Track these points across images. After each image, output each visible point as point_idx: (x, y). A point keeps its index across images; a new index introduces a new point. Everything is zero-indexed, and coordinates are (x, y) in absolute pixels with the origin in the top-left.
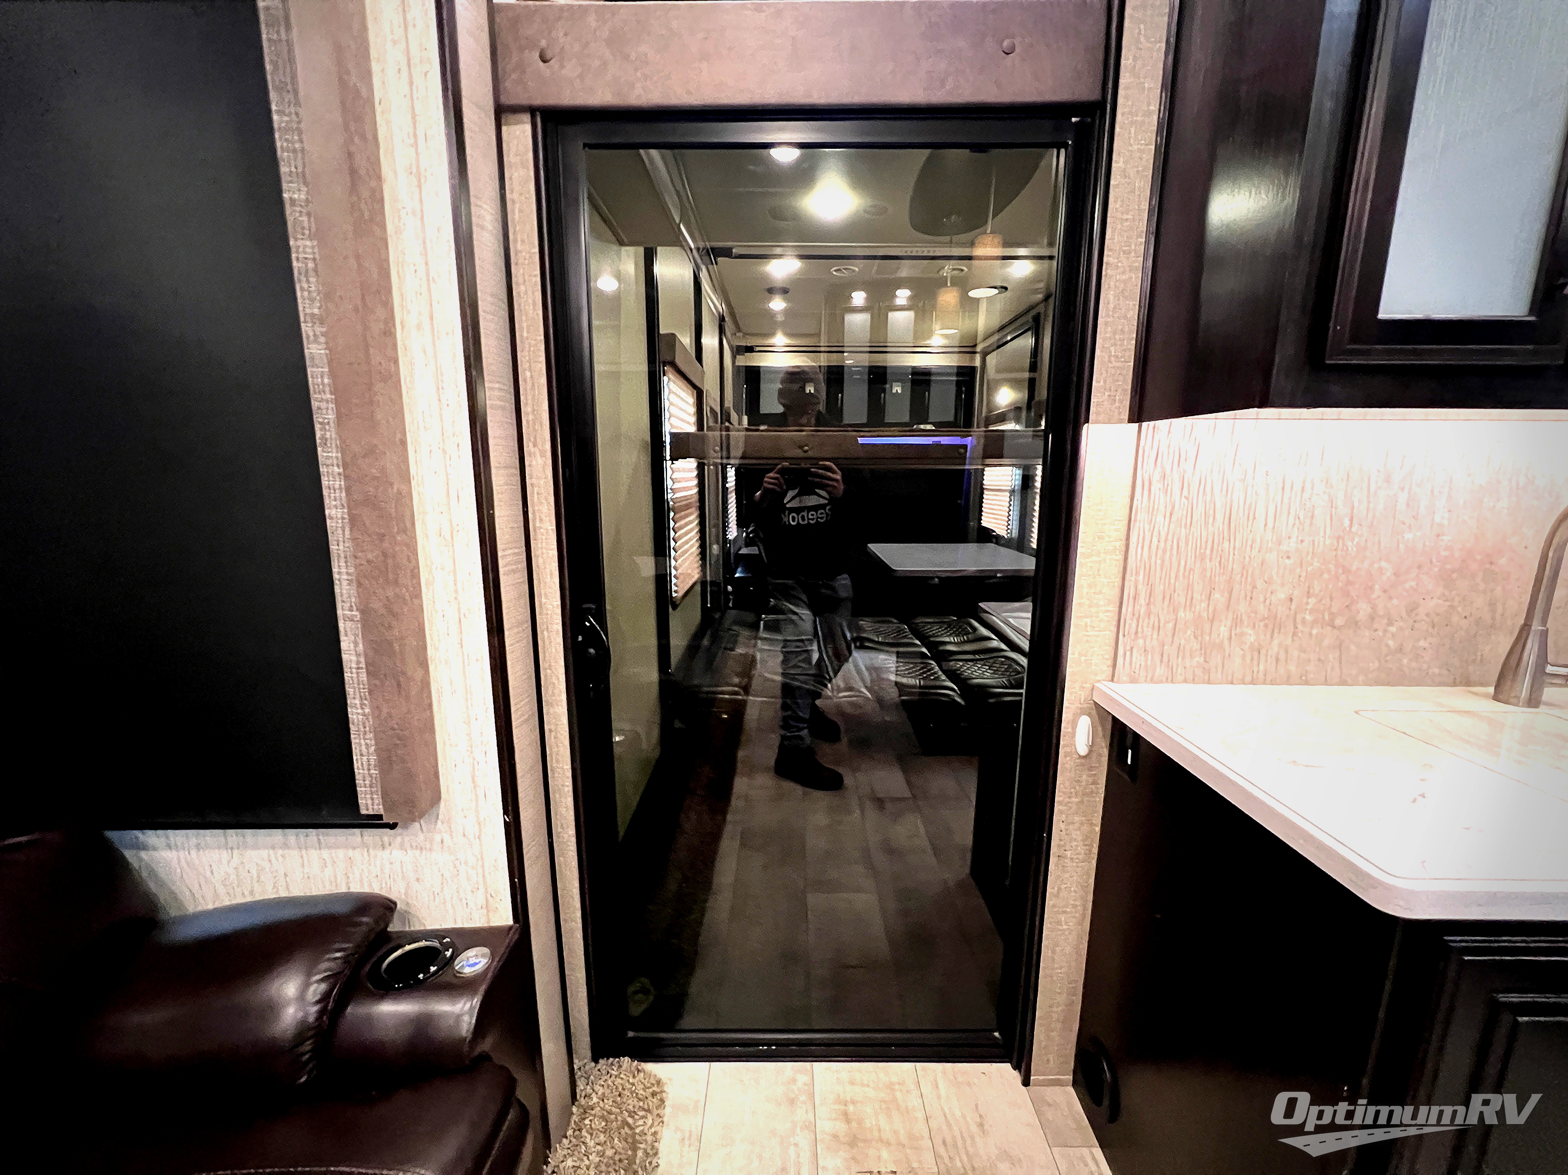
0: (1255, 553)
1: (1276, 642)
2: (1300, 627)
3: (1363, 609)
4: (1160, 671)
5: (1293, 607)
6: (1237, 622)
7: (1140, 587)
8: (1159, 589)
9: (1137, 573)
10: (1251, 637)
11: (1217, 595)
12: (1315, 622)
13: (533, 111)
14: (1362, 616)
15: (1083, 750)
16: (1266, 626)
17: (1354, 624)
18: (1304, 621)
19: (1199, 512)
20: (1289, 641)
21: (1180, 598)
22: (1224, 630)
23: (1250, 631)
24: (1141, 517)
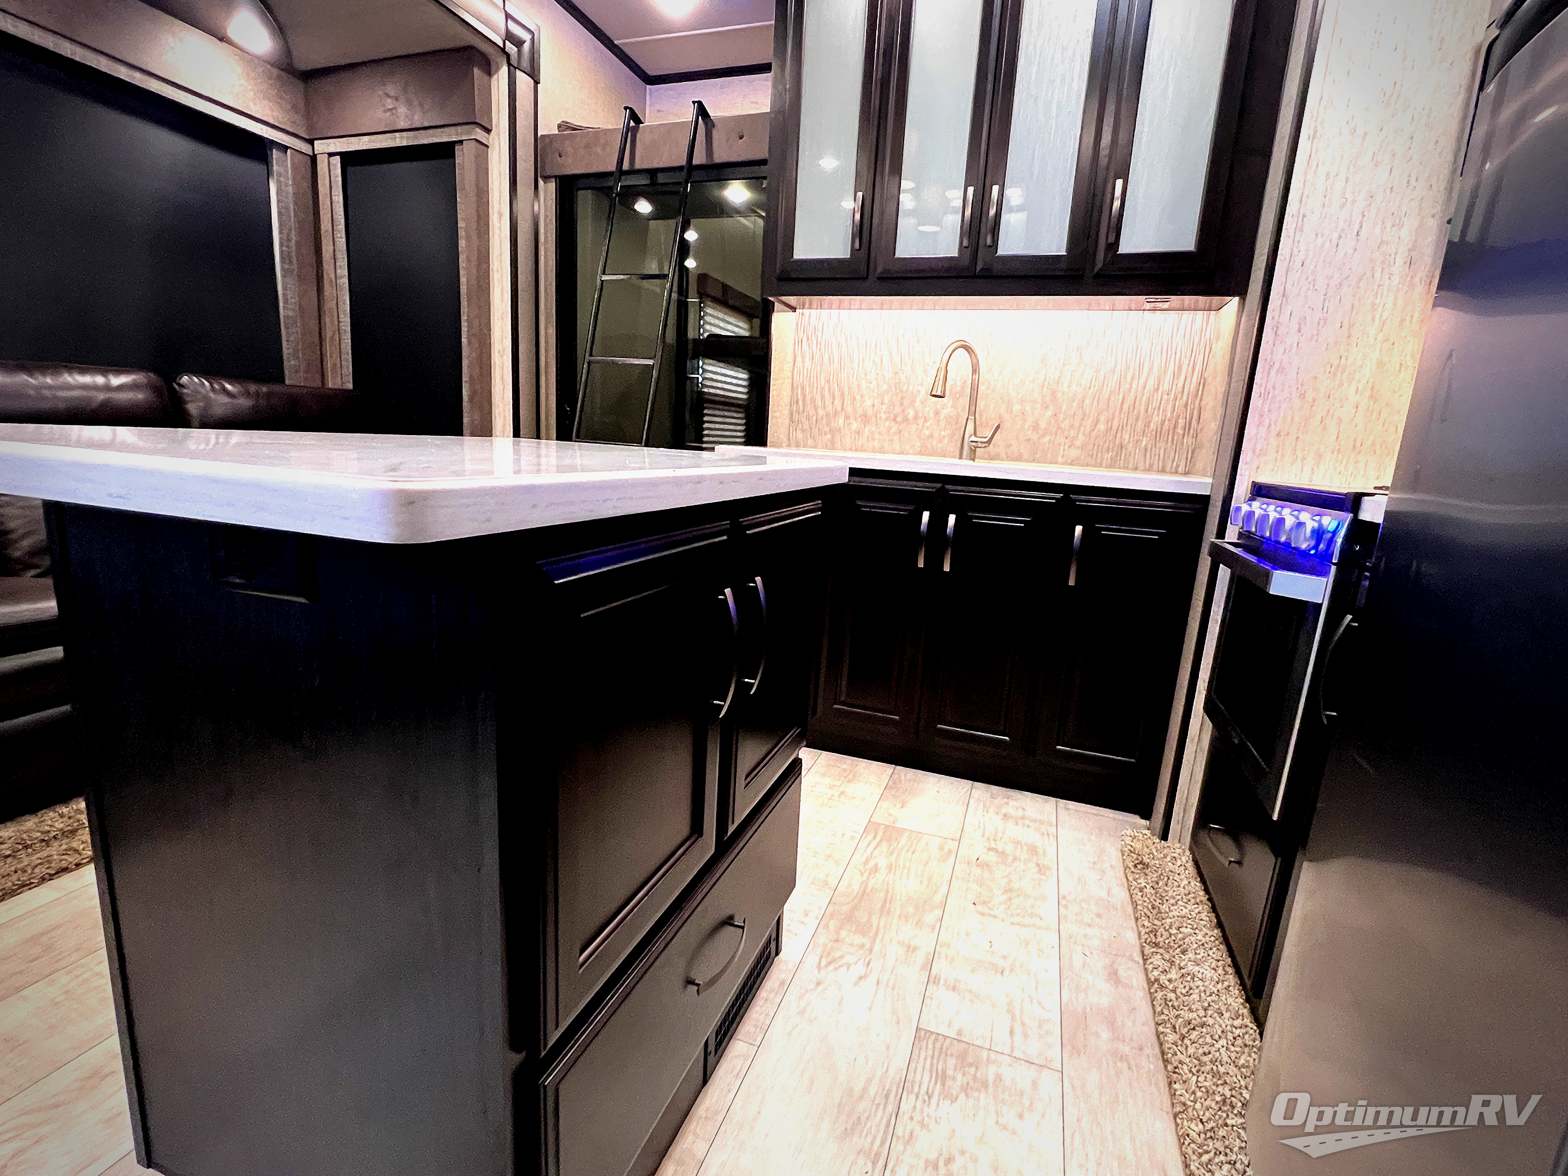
0: (854, 380)
1: (867, 429)
2: (878, 421)
5: (875, 410)
7: (799, 396)
9: (798, 389)
11: (836, 402)
12: (886, 419)
13: (556, 177)
16: (862, 420)
18: (881, 418)
20: (874, 429)
23: (854, 422)
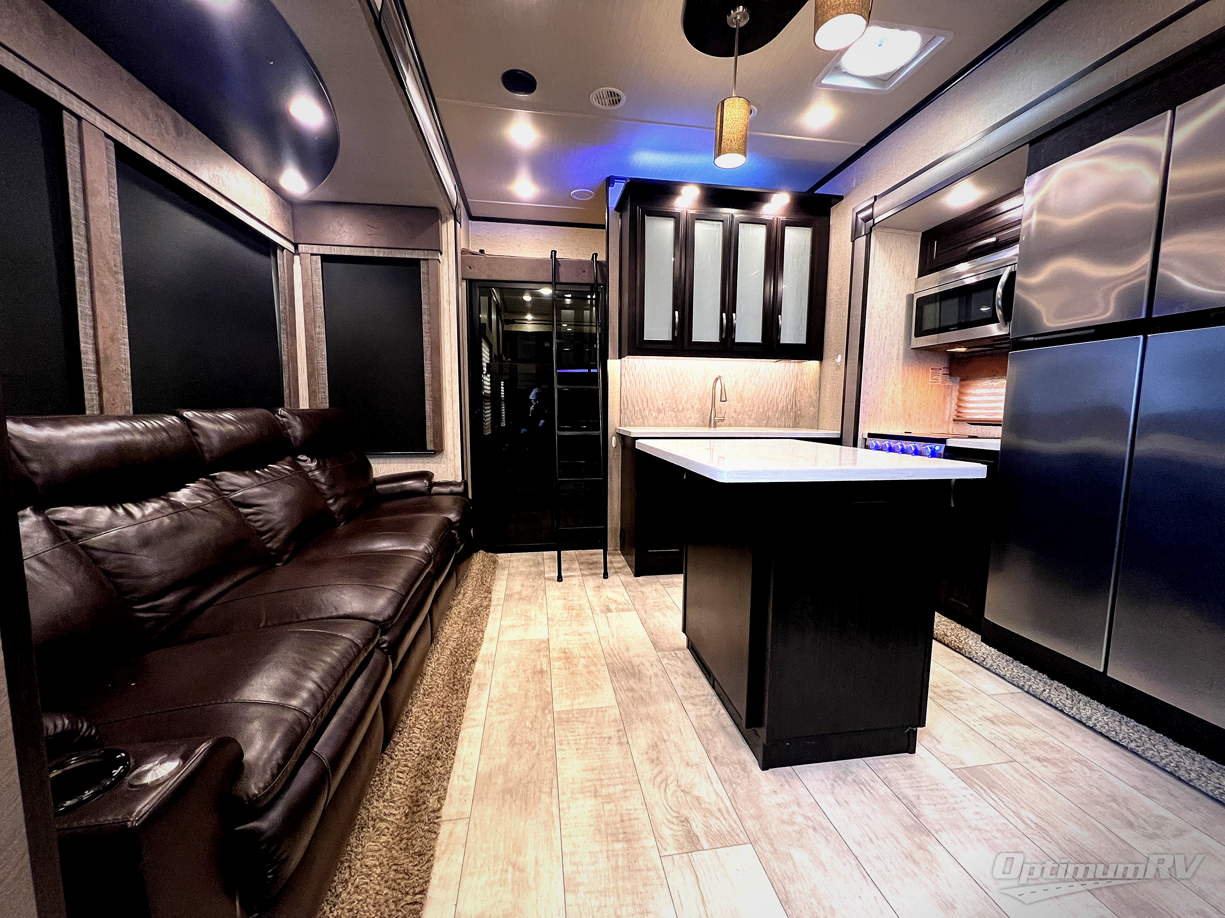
0: (652, 392)
3: (681, 408)
4: (632, 423)
5: (663, 406)
6: (650, 410)
7: (625, 401)
8: (629, 402)
9: (624, 398)
10: (654, 415)
11: (644, 403)
12: (669, 411)
13: (466, 279)
14: (681, 409)
15: (614, 446)
17: (678, 410)
18: (666, 410)
19: (638, 382)
21: (635, 404)
22: (647, 412)
24: (623, 383)
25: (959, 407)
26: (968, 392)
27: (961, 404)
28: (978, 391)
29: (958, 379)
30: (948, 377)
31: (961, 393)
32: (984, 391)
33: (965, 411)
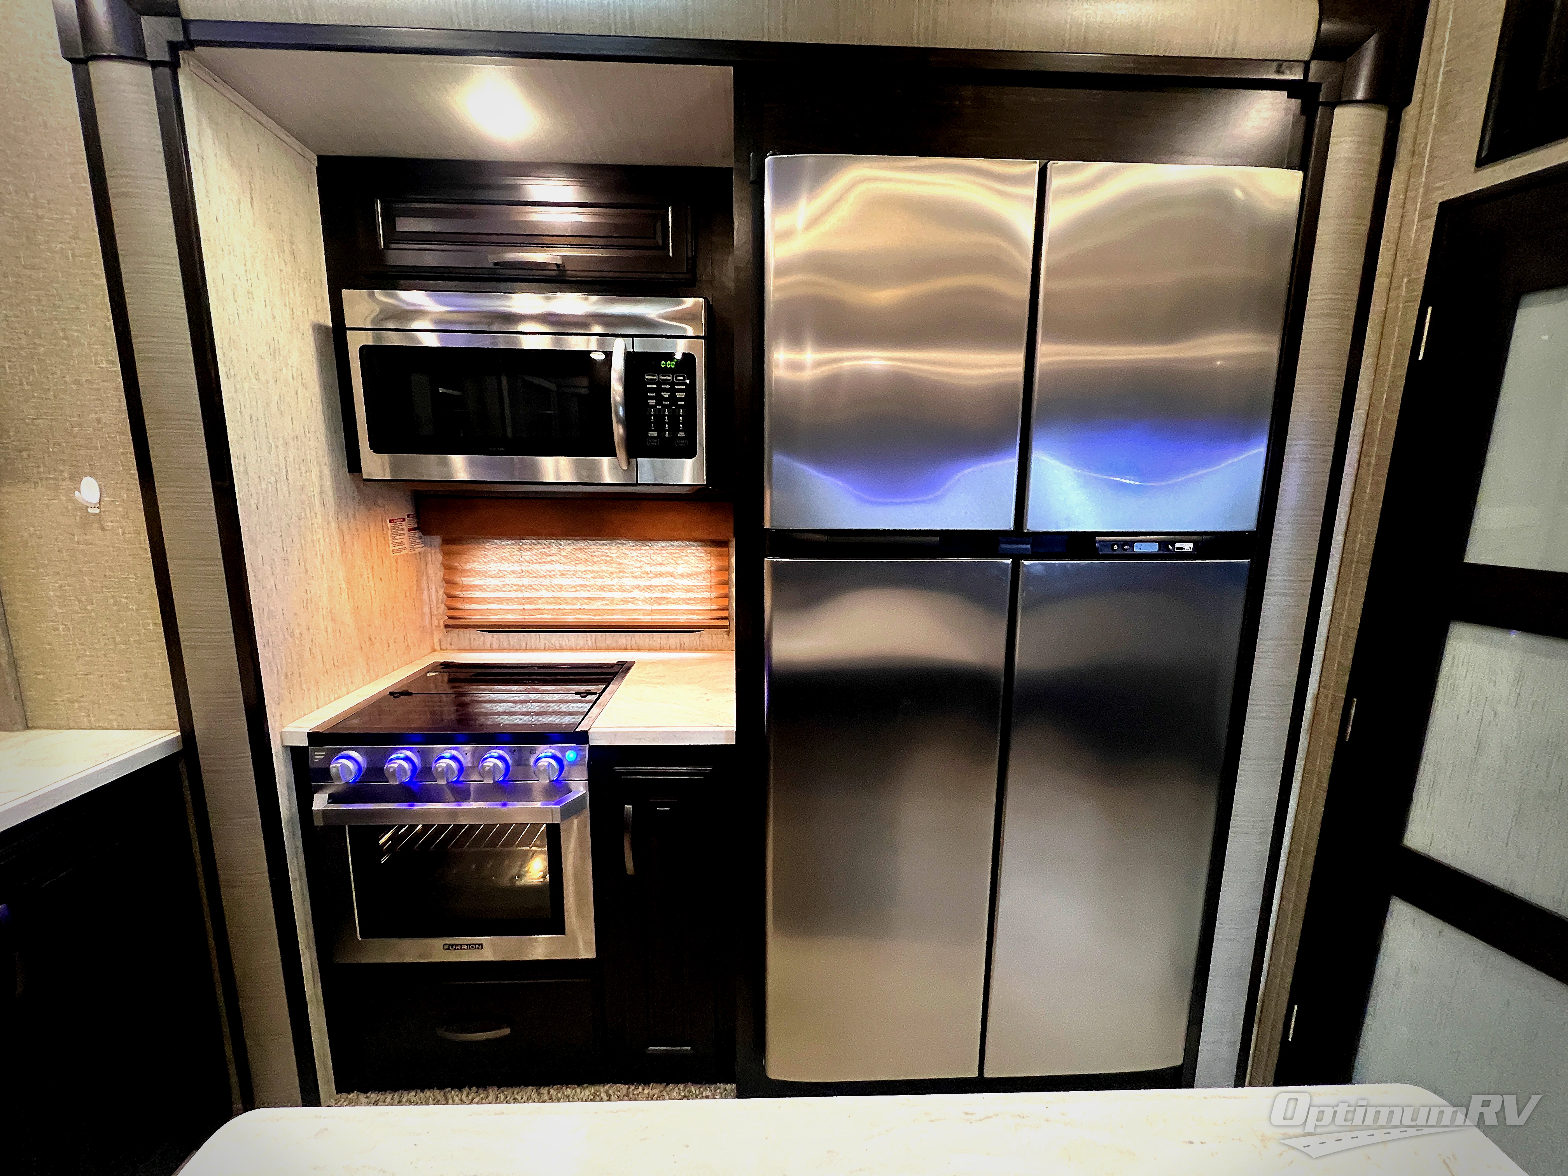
25: (450, 596)
26: (468, 567)
27: (458, 593)
28: (493, 567)
29: (437, 540)
30: (418, 534)
31: (449, 568)
32: (505, 567)
33: (467, 606)
